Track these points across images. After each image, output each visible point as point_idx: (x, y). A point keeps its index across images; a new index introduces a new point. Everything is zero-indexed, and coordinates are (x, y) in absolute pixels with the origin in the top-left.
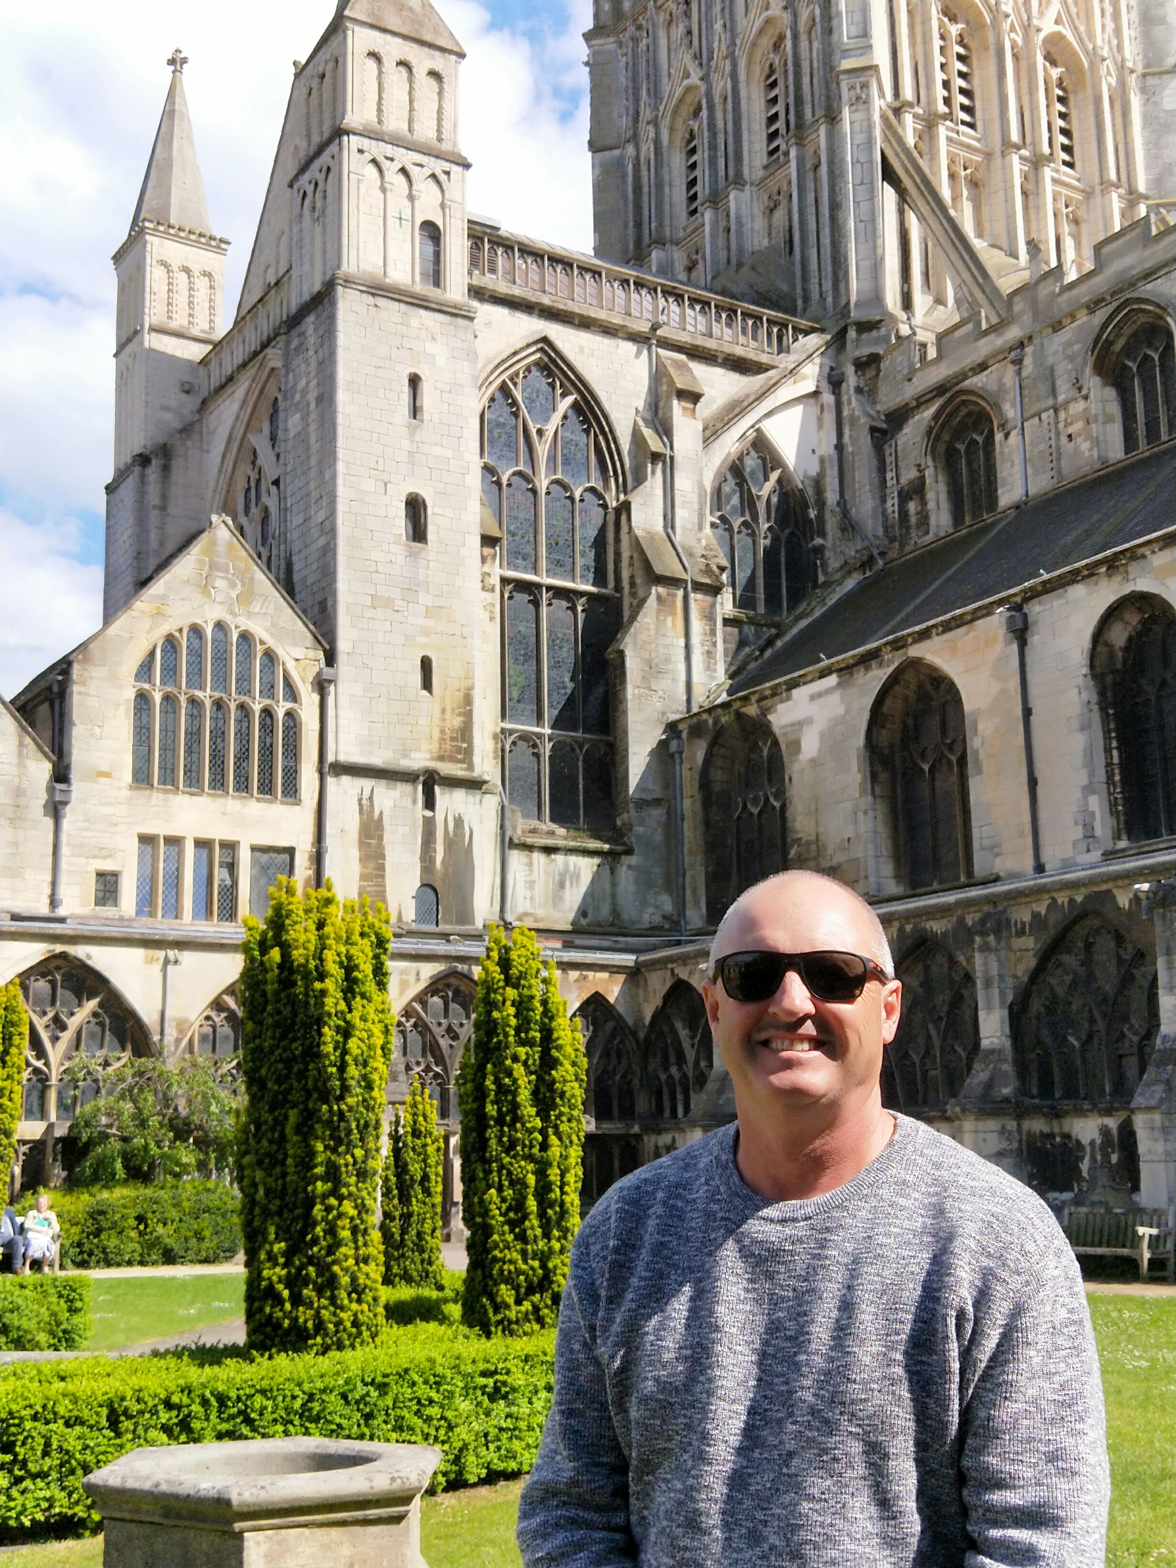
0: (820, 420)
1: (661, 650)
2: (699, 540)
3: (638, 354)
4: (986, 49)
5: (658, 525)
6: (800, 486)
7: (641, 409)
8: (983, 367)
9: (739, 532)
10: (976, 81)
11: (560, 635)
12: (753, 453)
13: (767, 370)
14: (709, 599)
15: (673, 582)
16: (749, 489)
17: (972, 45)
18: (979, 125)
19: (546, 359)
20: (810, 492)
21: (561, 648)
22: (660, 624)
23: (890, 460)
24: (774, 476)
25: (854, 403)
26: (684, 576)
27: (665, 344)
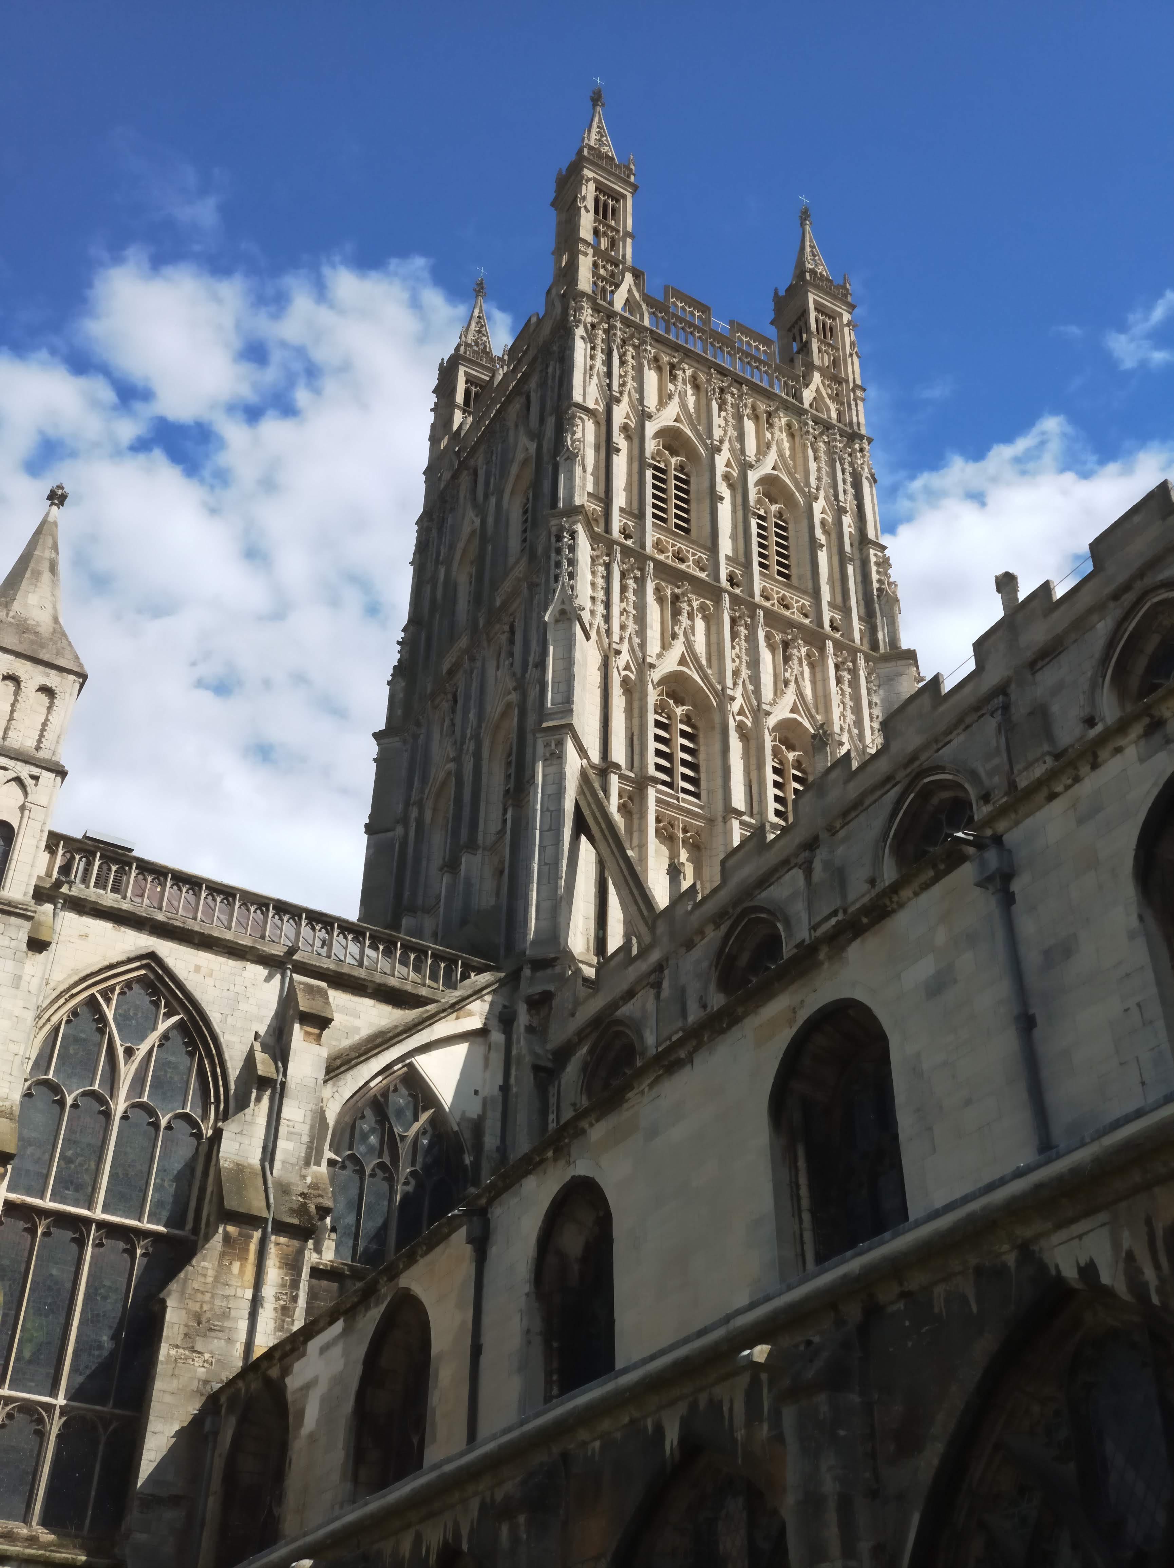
0: (486, 1059)
1: (218, 1302)
2: (304, 1177)
3: (268, 979)
4: (713, 728)
5: (254, 1158)
6: (456, 1128)
7: (262, 1033)
8: (630, 994)
9: (373, 1175)
10: (702, 756)
11: (107, 1283)
12: (403, 1091)
13: (426, 1004)
14: (296, 1243)
15: (250, 1221)
16: (391, 1129)
17: (699, 724)
18: (704, 794)
19: (152, 976)
20: (467, 1135)
21: (105, 1298)
22: (222, 1269)
23: (553, 1100)
24: (425, 1117)
25: (522, 1042)
26: (265, 1214)
27: (303, 969)
